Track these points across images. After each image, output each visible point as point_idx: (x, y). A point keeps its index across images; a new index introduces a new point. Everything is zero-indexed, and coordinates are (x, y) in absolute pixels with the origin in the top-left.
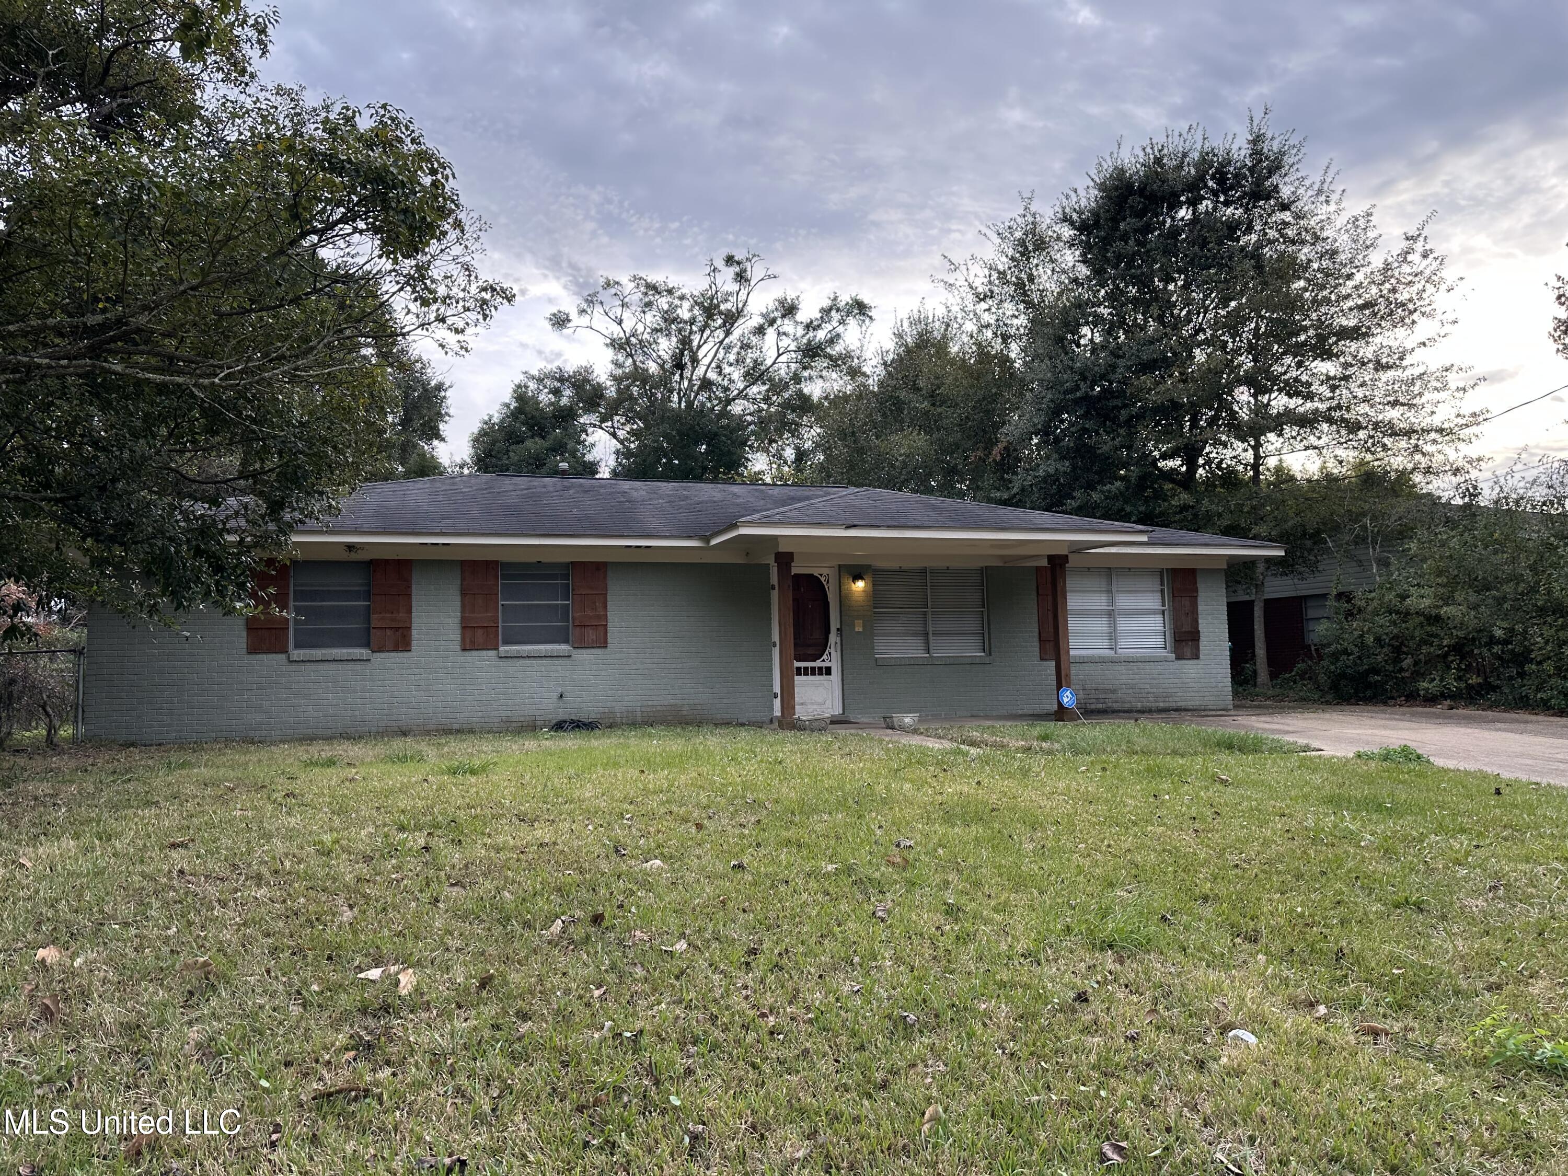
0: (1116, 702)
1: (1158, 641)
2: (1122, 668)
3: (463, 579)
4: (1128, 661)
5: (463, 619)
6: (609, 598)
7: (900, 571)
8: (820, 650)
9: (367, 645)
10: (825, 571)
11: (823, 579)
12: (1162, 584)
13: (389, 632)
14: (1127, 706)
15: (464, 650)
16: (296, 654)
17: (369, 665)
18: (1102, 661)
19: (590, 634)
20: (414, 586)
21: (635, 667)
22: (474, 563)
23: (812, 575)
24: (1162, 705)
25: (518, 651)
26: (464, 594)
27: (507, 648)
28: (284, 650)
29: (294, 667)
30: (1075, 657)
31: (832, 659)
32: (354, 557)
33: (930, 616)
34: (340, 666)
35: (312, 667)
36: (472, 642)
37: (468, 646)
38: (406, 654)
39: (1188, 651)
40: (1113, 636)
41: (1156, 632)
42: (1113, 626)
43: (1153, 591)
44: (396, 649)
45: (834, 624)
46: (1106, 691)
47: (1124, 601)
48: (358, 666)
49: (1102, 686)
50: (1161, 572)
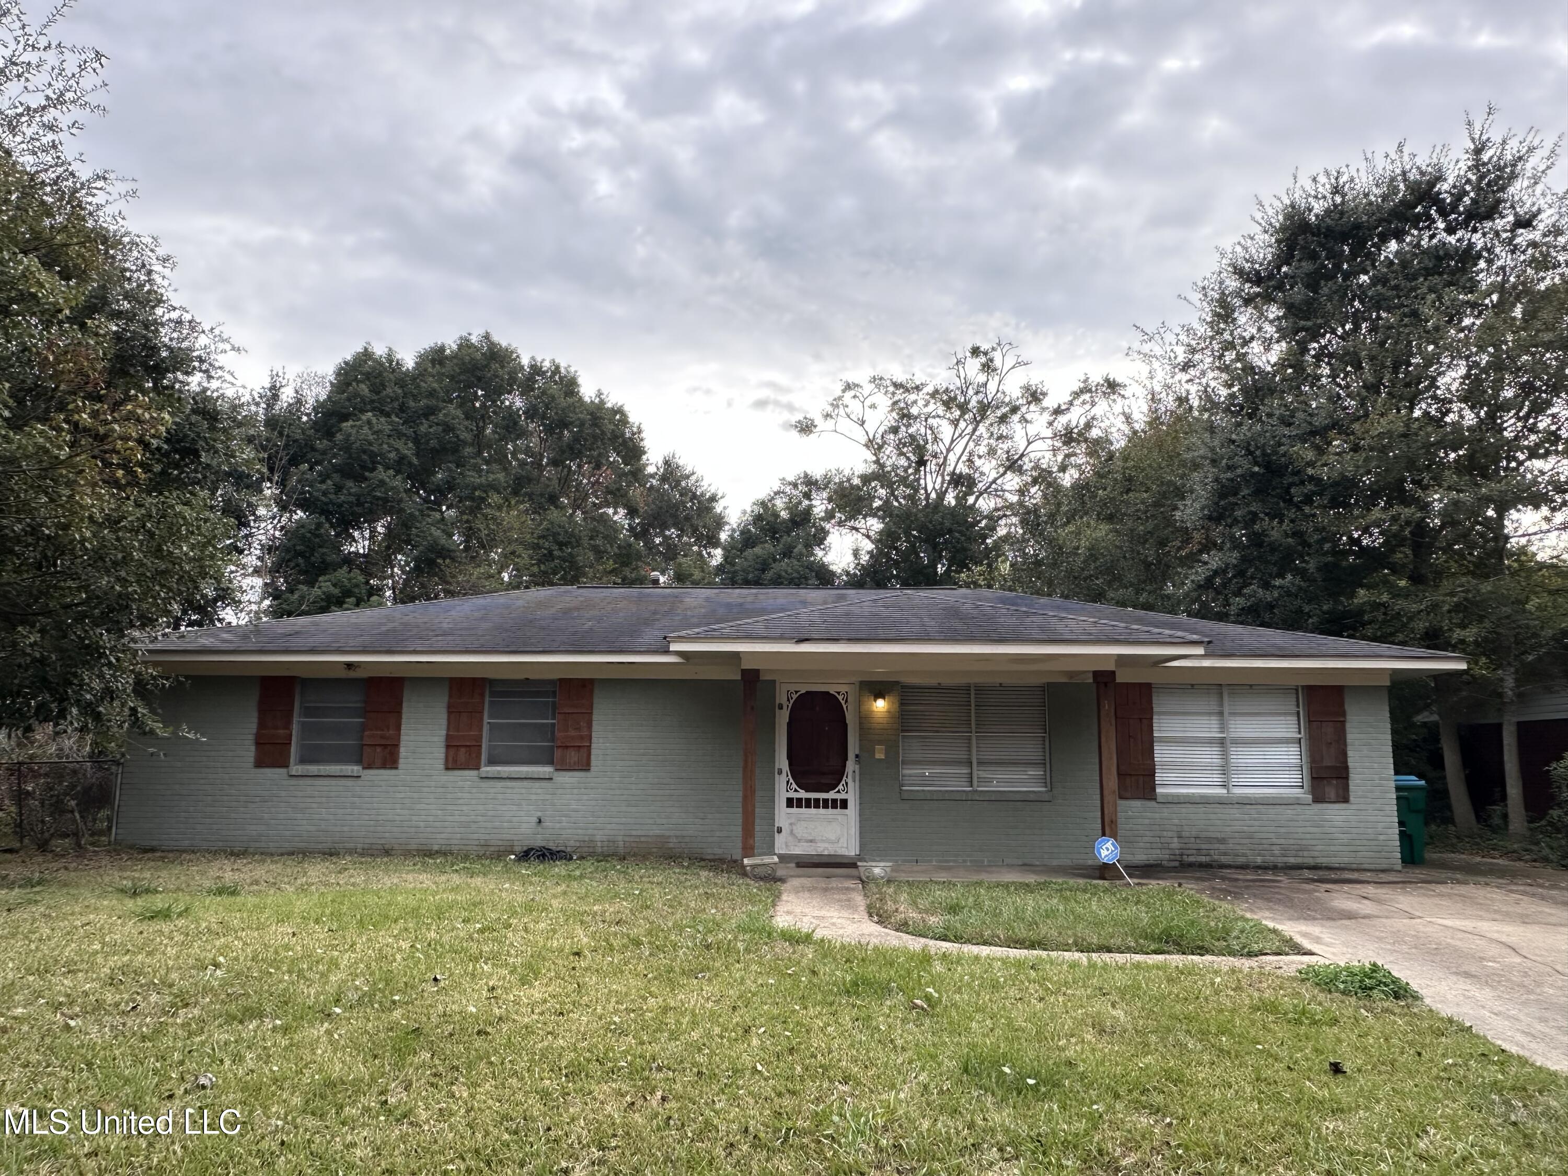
0: (1225, 854)
1: (1294, 777)
2: (1235, 812)
3: (450, 696)
4: (1245, 803)
5: (448, 737)
6: (595, 717)
7: (939, 688)
8: (834, 778)
9: (359, 762)
10: (843, 689)
11: (840, 698)
12: (1298, 706)
13: (379, 749)
14: (1241, 860)
15: (447, 769)
16: (296, 769)
17: (359, 782)
18: (1205, 801)
19: (573, 756)
20: (404, 705)
21: (618, 792)
22: (462, 680)
23: (828, 693)
24: (1292, 860)
25: (499, 772)
26: (450, 713)
27: (488, 769)
28: (285, 765)
29: (293, 782)
30: (1166, 795)
31: (850, 790)
32: (352, 674)
33: (974, 741)
34: (333, 782)
35: (309, 781)
36: (455, 761)
37: (452, 764)
38: (393, 772)
39: (1331, 792)
40: (1225, 769)
41: (1287, 767)
42: (1225, 755)
43: (1285, 714)
44: (384, 766)
45: (853, 748)
46: (1209, 840)
47: (1242, 728)
48: (349, 783)
49: (1204, 834)
50: (1297, 690)
